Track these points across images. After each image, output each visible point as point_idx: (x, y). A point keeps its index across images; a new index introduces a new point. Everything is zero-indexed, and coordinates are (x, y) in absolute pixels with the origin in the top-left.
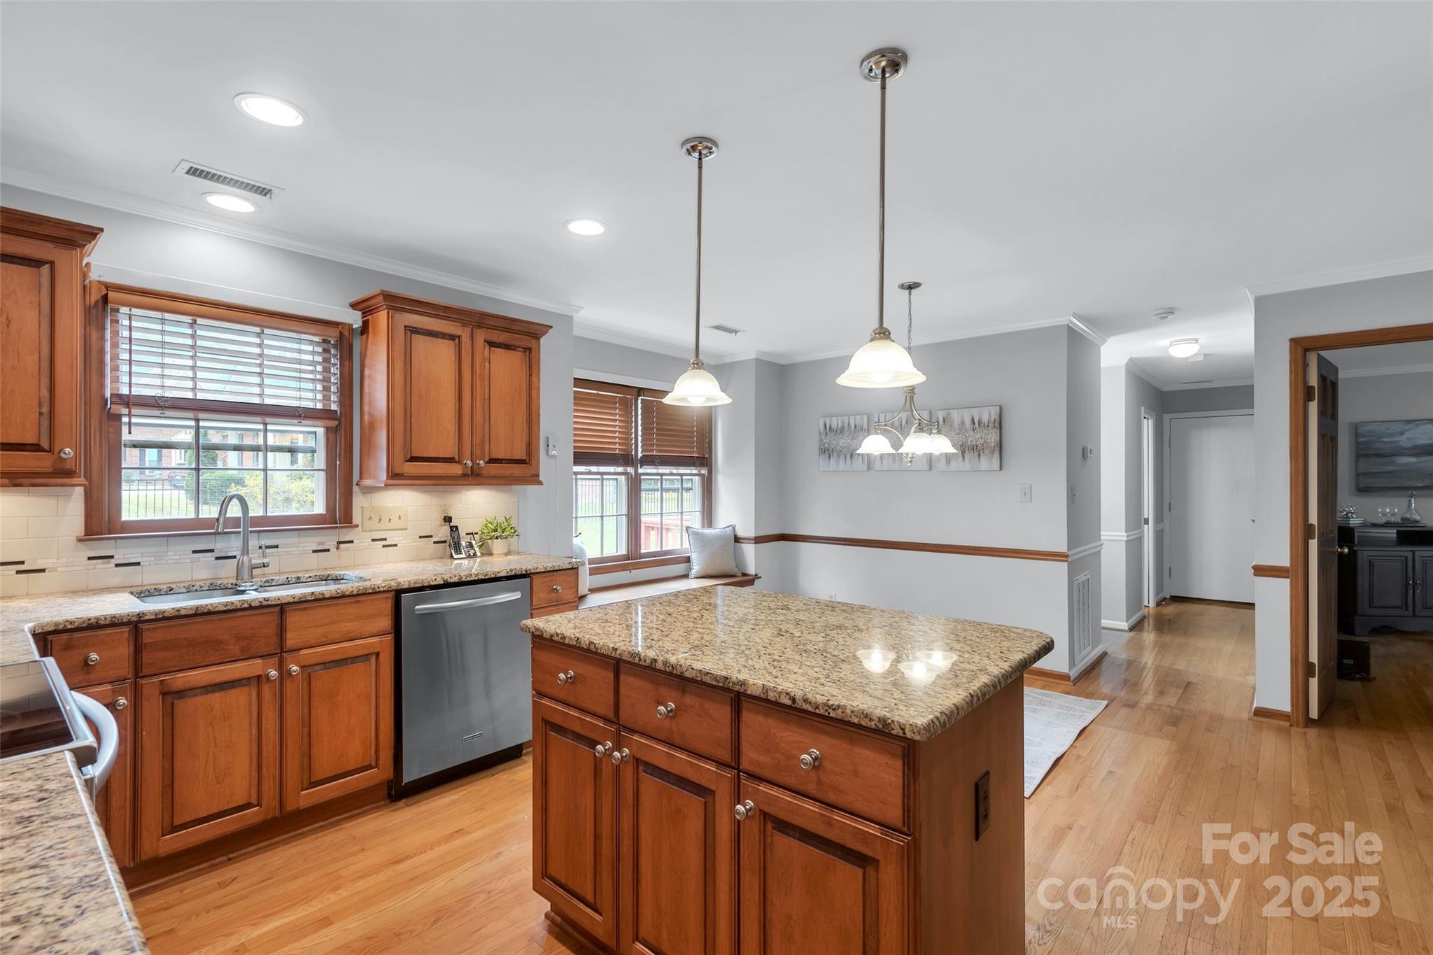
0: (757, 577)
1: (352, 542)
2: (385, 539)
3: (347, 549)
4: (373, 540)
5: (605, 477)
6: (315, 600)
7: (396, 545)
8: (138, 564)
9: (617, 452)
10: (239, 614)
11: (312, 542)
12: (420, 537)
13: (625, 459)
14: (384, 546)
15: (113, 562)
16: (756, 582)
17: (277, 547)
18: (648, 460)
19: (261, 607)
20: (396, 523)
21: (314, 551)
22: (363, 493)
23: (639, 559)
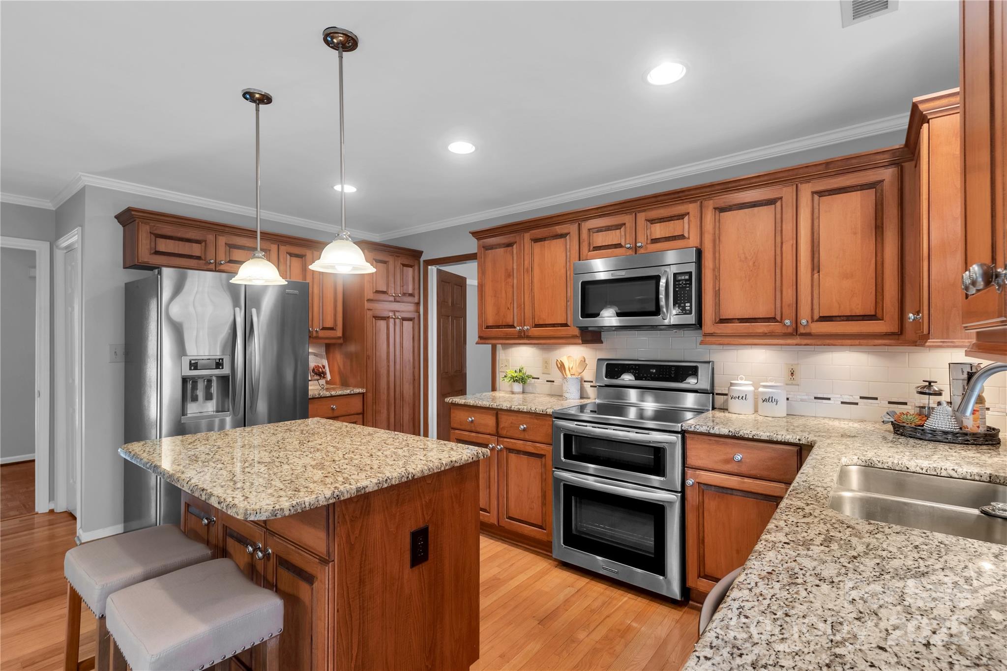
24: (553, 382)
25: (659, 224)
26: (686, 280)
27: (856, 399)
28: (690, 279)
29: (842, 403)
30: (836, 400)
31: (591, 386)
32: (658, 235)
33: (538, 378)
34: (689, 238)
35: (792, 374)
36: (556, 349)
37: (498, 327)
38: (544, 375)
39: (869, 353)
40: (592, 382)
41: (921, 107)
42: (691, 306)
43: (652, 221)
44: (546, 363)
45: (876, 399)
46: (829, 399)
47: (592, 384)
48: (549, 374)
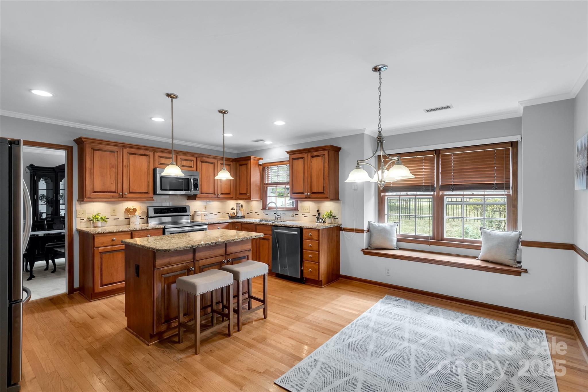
0: (526, 271)
1: (298, 215)
2: (305, 215)
3: (297, 216)
4: (302, 215)
5: (417, 197)
6: (260, 224)
7: (307, 217)
8: (268, 215)
9: (423, 184)
10: (251, 224)
11: (291, 214)
12: (313, 215)
13: (429, 188)
14: (305, 217)
15: (266, 214)
16: (523, 274)
17: (285, 214)
18: (445, 188)
19: (253, 224)
20: (307, 211)
21: (291, 216)
22: (300, 202)
23: (441, 241)
24: (118, 219)
25: (184, 161)
26: (197, 181)
27: (217, 213)
28: (198, 181)
29: (215, 214)
30: (214, 214)
31: (140, 219)
32: (184, 165)
33: (108, 218)
34: (193, 168)
35: (206, 208)
36: (120, 203)
37: (104, 192)
38: (112, 216)
39: (218, 201)
40: (140, 217)
41: (251, 158)
42: (198, 189)
43: (182, 160)
44: (114, 211)
45: (220, 213)
46: (212, 214)
47: (140, 218)
48: (116, 215)
